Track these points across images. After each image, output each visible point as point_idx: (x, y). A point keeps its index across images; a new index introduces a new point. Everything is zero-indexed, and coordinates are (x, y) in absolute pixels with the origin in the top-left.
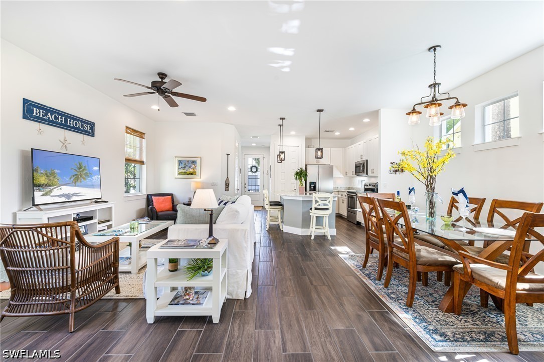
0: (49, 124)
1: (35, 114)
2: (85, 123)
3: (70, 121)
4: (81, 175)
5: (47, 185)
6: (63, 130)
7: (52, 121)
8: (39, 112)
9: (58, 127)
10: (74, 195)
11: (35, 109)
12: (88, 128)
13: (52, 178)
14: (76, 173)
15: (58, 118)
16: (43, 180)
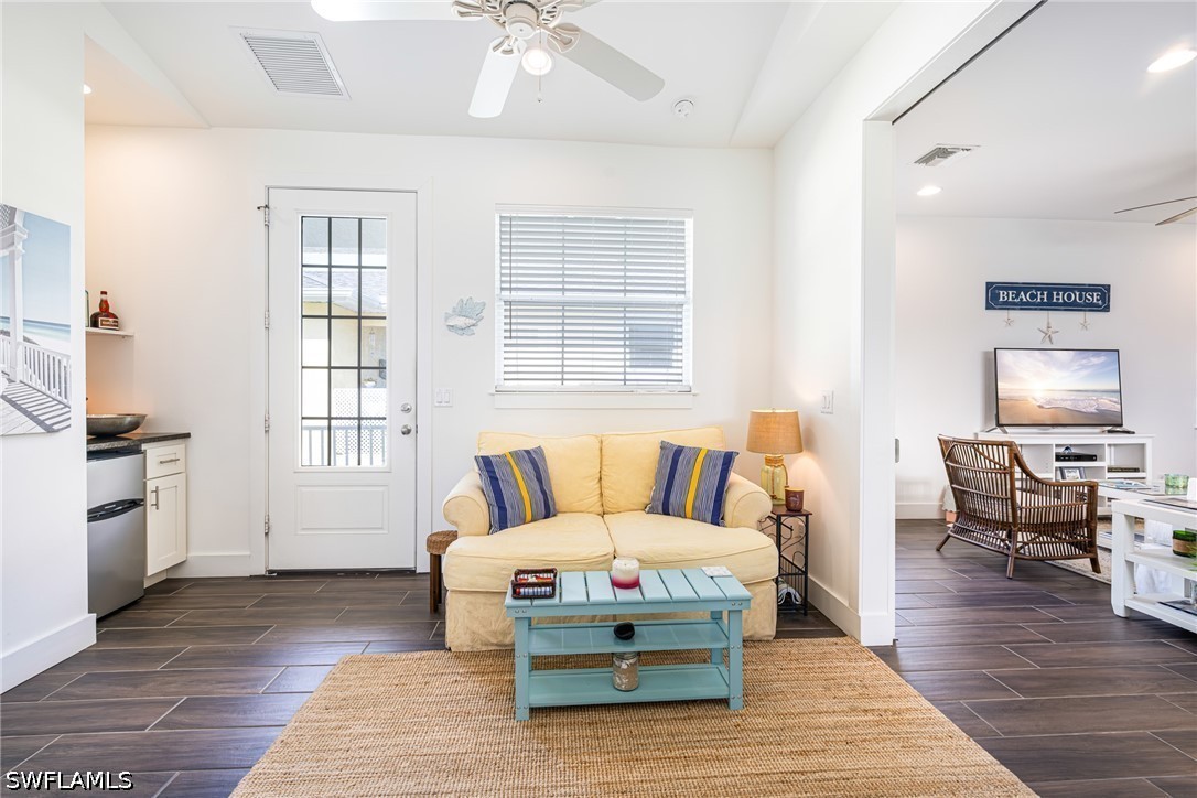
0: (1021, 309)
1: (1001, 300)
3: (1058, 294)
6: (1046, 312)
7: (1028, 303)
9: (1036, 309)
11: (1001, 292)
12: (1095, 298)
15: (1037, 296)
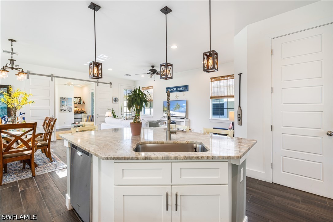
0: (172, 92)
2: (183, 87)
3: (178, 88)
4: (177, 108)
10: (174, 114)
12: (185, 88)
14: (175, 107)
15: (174, 89)
16: (165, 109)
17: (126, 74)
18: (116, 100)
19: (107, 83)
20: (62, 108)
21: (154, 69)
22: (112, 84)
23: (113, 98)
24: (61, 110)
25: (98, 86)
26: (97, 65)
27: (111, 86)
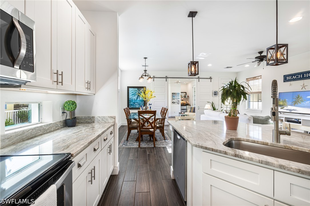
0: (294, 81)
1: (287, 79)
5: (282, 105)
8: (289, 78)
11: (287, 77)
13: (284, 102)
16: (281, 103)
17: (227, 67)
18: (216, 93)
19: (207, 78)
20: (173, 101)
21: (262, 55)
22: (212, 78)
23: (213, 92)
24: (173, 102)
25: (199, 81)
26: (194, 63)
27: (211, 80)
